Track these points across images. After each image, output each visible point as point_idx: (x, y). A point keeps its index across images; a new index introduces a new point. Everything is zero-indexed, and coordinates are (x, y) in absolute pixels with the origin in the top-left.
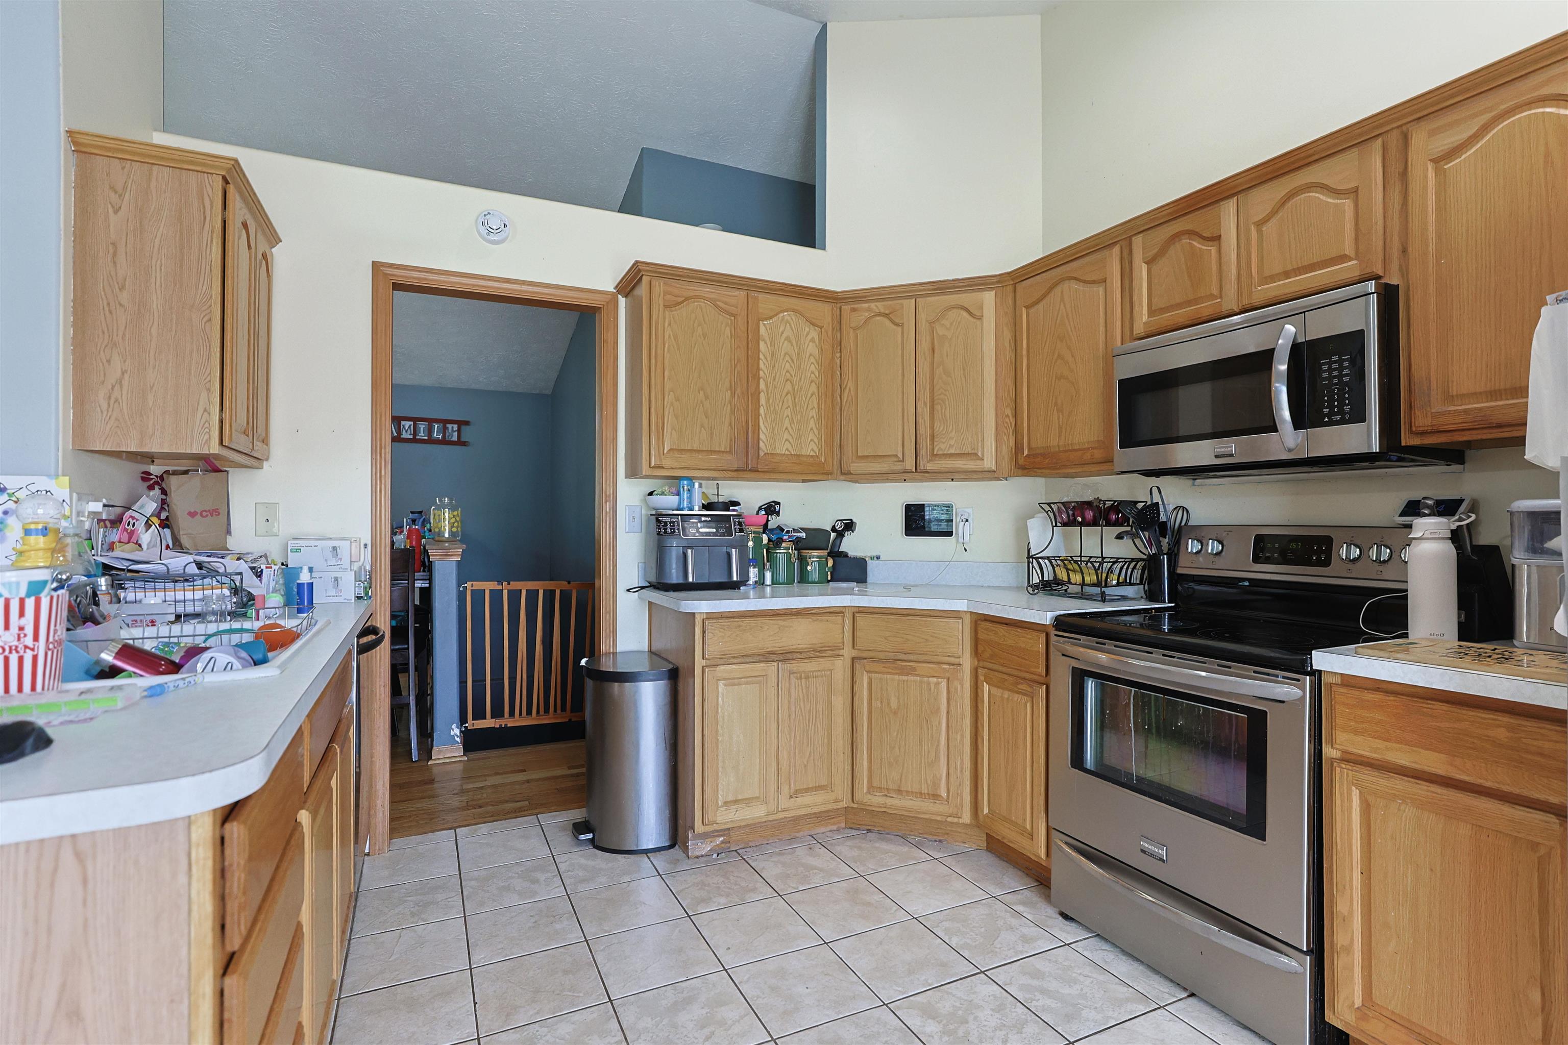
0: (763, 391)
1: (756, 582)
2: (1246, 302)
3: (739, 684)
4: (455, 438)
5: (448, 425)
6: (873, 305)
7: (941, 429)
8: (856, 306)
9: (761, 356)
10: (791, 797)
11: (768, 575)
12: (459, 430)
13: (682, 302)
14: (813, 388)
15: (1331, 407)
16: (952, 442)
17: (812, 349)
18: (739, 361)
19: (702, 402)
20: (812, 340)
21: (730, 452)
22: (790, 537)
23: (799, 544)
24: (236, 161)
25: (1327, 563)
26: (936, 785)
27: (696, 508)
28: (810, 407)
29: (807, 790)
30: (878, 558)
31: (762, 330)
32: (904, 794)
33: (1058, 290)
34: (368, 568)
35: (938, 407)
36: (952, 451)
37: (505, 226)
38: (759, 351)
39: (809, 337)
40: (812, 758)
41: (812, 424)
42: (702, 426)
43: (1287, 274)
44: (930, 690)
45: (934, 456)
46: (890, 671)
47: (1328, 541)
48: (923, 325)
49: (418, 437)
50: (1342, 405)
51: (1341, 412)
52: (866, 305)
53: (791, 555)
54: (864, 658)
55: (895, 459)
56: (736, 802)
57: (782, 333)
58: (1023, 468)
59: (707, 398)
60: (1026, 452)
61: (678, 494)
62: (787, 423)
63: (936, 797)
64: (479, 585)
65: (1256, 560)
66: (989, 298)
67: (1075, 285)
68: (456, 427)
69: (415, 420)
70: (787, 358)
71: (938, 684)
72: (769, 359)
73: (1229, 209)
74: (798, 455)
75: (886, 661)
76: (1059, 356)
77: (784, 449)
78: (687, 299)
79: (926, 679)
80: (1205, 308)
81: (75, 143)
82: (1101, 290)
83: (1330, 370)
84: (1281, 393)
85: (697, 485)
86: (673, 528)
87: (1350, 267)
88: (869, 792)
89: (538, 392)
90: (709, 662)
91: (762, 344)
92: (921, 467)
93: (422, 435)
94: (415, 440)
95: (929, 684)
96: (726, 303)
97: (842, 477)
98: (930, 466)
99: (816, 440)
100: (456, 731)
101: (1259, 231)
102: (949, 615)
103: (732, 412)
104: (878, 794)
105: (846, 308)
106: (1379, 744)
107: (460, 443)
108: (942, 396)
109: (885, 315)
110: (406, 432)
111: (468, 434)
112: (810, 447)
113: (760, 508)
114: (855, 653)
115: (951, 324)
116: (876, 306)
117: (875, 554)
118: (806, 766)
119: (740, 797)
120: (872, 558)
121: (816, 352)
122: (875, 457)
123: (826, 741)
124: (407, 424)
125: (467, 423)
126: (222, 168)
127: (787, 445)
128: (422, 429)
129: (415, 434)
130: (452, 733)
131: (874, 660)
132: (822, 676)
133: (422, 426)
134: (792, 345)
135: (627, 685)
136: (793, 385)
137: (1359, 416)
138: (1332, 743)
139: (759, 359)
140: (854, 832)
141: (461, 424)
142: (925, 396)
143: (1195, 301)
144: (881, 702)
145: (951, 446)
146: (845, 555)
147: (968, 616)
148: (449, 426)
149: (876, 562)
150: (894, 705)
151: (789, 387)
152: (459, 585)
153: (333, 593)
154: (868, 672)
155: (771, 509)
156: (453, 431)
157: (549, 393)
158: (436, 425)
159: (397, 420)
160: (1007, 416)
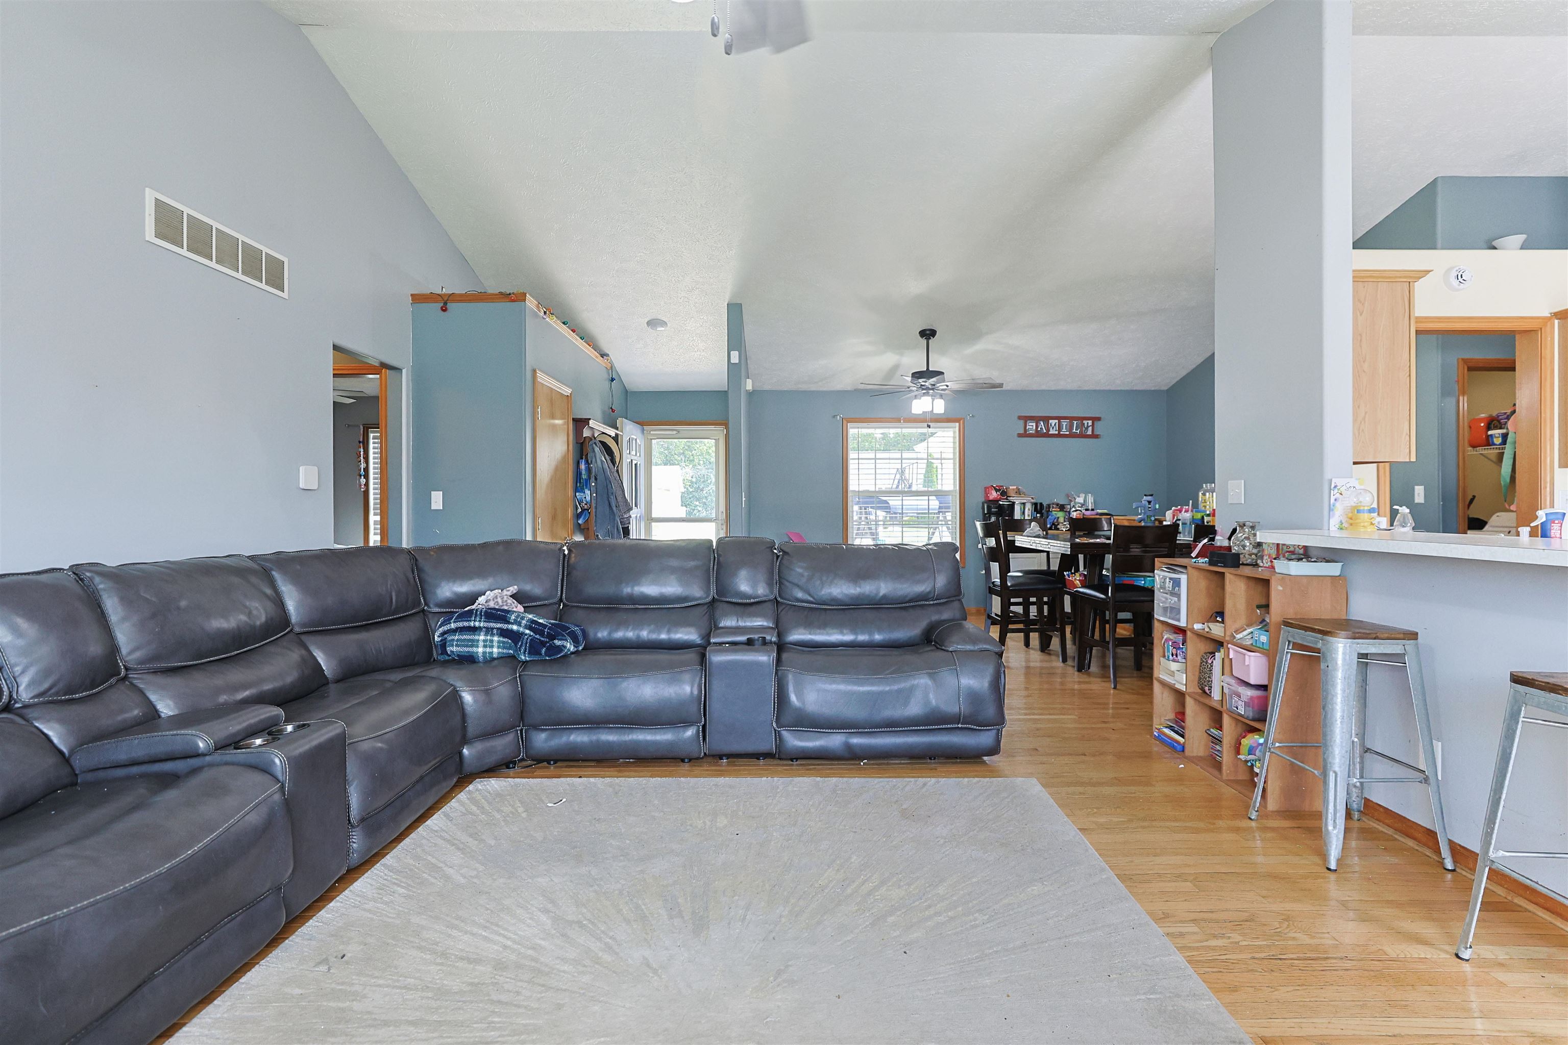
4: (1089, 432)
5: (1084, 422)
12: (1093, 425)
49: (1061, 433)
68: (1090, 422)
69: (1059, 418)
89: (1156, 388)
93: (1064, 431)
94: (1059, 436)
107: (1094, 436)
110: (1053, 428)
111: (1100, 428)
124: (1053, 422)
125: (1099, 419)
128: (1064, 426)
129: (1060, 429)
133: (1065, 423)
141: (1095, 419)
148: (1085, 422)
156: (1088, 427)
157: (1166, 388)
158: (1075, 422)
159: (1046, 419)
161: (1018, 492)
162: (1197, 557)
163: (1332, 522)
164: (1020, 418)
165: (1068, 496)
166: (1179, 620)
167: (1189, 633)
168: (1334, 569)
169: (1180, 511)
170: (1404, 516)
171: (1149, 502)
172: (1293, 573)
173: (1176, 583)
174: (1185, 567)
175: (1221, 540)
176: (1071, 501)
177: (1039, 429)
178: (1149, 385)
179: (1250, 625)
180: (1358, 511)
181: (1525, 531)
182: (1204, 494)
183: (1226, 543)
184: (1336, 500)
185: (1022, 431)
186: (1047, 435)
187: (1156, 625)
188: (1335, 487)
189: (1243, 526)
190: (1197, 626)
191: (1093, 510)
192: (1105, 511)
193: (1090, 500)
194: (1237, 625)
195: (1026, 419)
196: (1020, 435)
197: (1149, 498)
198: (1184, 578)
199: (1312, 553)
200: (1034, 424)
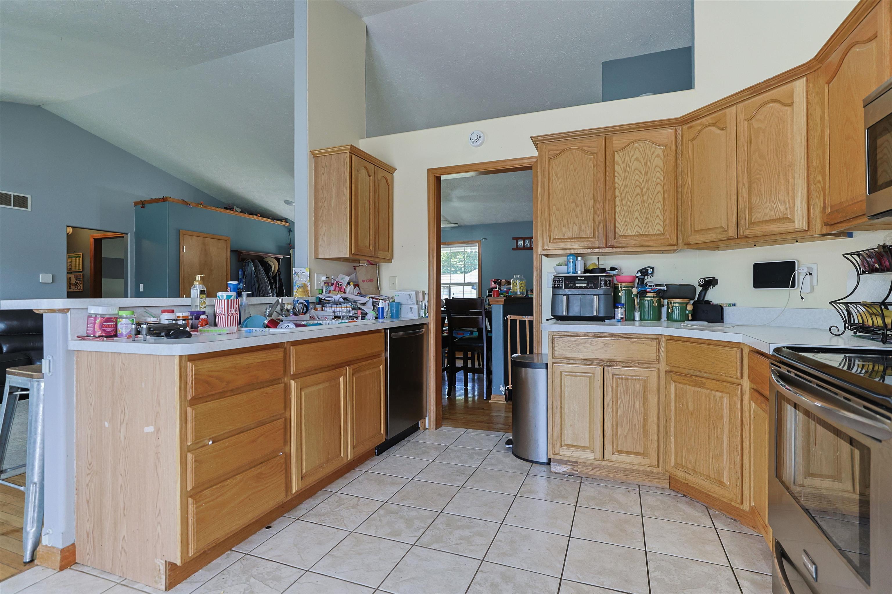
0: (618, 196)
1: (622, 318)
3: (575, 376)
6: (703, 120)
7: (757, 202)
9: (616, 174)
10: (614, 454)
11: (637, 315)
13: (561, 153)
14: (659, 188)
16: (767, 211)
17: (659, 162)
18: (599, 180)
19: (574, 209)
20: (658, 156)
21: (594, 237)
22: (652, 289)
23: (661, 295)
24: (351, 145)
26: (720, 473)
27: (579, 272)
28: (656, 200)
29: (627, 452)
30: (734, 305)
31: (617, 158)
32: (699, 474)
34: (427, 304)
35: (754, 185)
36: (765, 218)
37: (480, 137)
38: (614, 171)
39: (655, 154)
40: (630, 432)
41: (658, 212)
42: (574, 223)
44: (716, 401)
45: (752, 224)
46: (688, 382)
48: (743, 124)
52: (699, 121)
53: (653, 302)
54: (672, 372)
55: (722, 230)
56: (573, 446)
57: (633, 156)
59: (577, 206)
60: (828, 211)
61: (567, 265)
62: (637, 214)
63: (721, 483)
64: (513, 317)
66: (801, 84)
70: (637, 172)
71: (721, 397)
72: (622, 175)
74: (646, 235)
75: (686, 375)
77: (635, 231)
78: (563, 151)
79: (713, 392)
81: (313, 154)
82: (874, 44)
85: (580, 258)
86: (559, 284)
88: (675, 467)
90: (557, 360)
91: (617, 167)
92: (741, 233)
95: (715, 396)
96: (589, 147)
97: (686, 247)
98: (748, 233)
99: (662, 223)
100: (502, 389)
102: (732, 346)
103: (595, 212)
104: (681, 469)
105: (686, 127)
108: (758, 176)
109: (713, 125)
112: (657, 228)
113: (638, 272)
114: (668, 368)
115: (765, 116)
116: (706, 120)
117: (732, 302)
118: (625, 437)
119: (575, 444)
120: (729, 305)
121: (661, 164)
122: (707, 229)
123: (642, 423)
126: (348, 149)
127: (637, 229)
130: (500, 389)
131: (679, 374)
132: (639, 380)
134: (640, 163)
135: (530, 370)
136: (641, 189)
139: (614, 176)
140: (673, 493)
144: (683, 405)
145: (766, 214)
146: (708, 302)
147: (747, 347)
149: (732, 307)
150: (691, 408)
151: (638, 190)
152: (504, 317)
153: (410, 313)
154: (674, 382)
155: (644, 272)
159: (529, 239)
160: (819, 182)
164: (514, 239)
177: (525, 245)
185: (515, 246)
186: (530, 248)
195: (517, 239)
196: (514, 249)
200: (522, 242)
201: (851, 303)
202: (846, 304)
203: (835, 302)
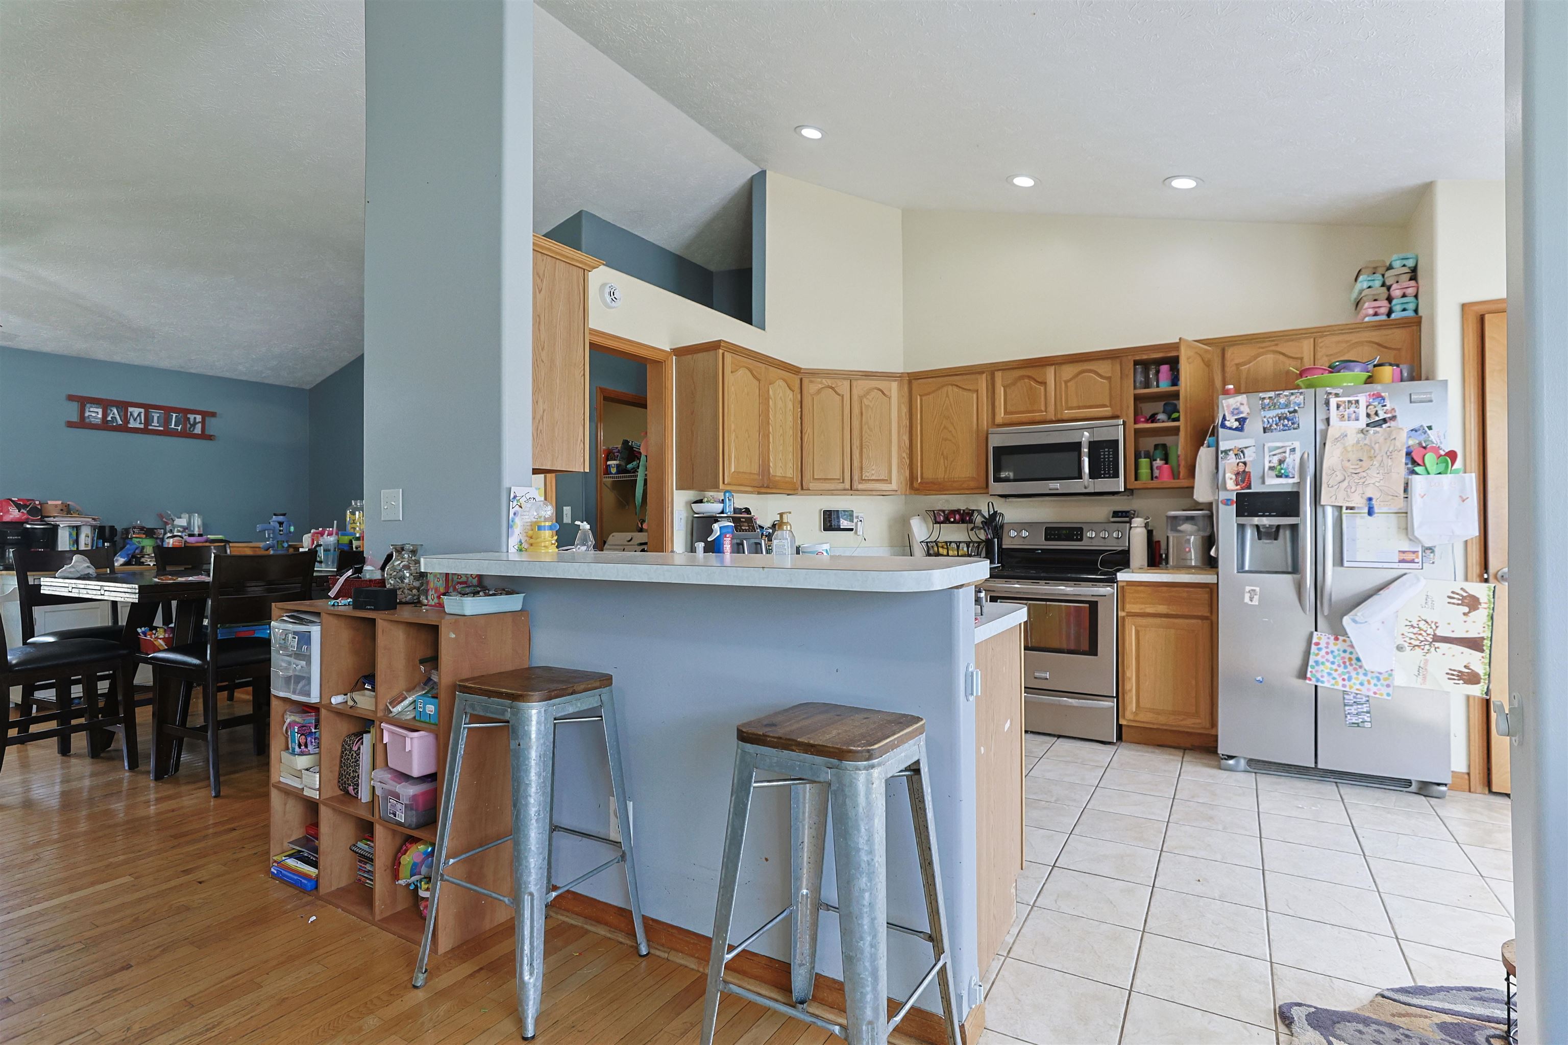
0: (771, 433)
2: (1059, 417)
4: (198, 430)
5: (189, 416)
6: (824, 381)
7: (866, 463)
8: (813, 379)
12: (203, 422)
13: (738, 370)
14: (792, 432)
15: (1104, 470)
16: (873, 472)
17: (790, 406)
19: (747, 440)
20: (792, 401)
21: (759, 474)
25: (1081, 540)
28: (791, 443)
31: (770, 392)
33: (945, 389)
35: (864, 450)
36: (873, 478)
38: (769, 406)
39: (789, 398)
41: (792, 456)
42: (747, 456)
43: (1079, 408)
45: (862, 480)
47: (1081, 529)
48: (855, 398)
49: (150, 427)
50: (1109, 470)
51: (1109, 473)
52: (819, 380)
55: (838, 481)
57: (778, 394)
58: (917, 490)
60: (919, 481)
62: (780, 455)
65: (1046, 539)
66: (894, 385)
67: (956, 389)
68: (199, 418)
69: (147, 407)
70: (780, 411)
72: (773, 412)
73: (1050, 372)
74: (785, 477)
76: (945, 427)
77: (779, 476)
78: (740, 368)
80: (1037, 416)
82: (975, 396)
83: (1104, 455)
84: (1086, 461)
87: (1107, 411)
89: (296, 386)
91: (770, 400)
92: (855, 487)
93: (155, 425)
94: (146, 431)
96: (756, 372)
97: (802, 492)
98: (860, 487)
99: (793, 467)
101: (1066, 386)
103: (759, 447)
105: (807, 380)
106: (1143, 606)
107: (204, 436)
108: (867, 443)
109: (830, 388)
110: (135, 420)
111: (213, 426)
112: (790, 471)
115: (873, 399)
116: (827, 381)
121: (792, 409)
122: (825, 479)
124: (136, 411)
125: (213, 415)
127: (781, 470)
128: (155, 419)
129: (148, 421)
133: (156, 415)
134: (782, 403)
136: (783, 430)
137: (1116, 475)
138: (1123, 610)
139: (769, 411)
141: (205, 414)
142: (856, 443)
143: (1033, 412)
145: (873, 474)
148: (191, 417)
151: (781, 431)
156: (195, 423)
157: (308, 387)
158: (174, 415)
159: (123, 406)
160: (904, 458)
161: (67, 510)
162: (336, 598)
163: (513, 542)
164: (71, 398)
165: (161, 516)
166: (309, 695)
167: (323, 712)
168: (514, 603)
169: (322, 534)
170: (585, 532)
171: (281, 524)
172: (468, 612)
173: (305, 638)
174: (318, 614)
175: (371, 571)
176: (166, 523)
177: (109, 418)
178: (284, 379)
179: (410, 690)
180: (540, 528)
181: (700, 546)
182: (353, 513)
183: (378, 575)
184: (515, 514)
185: (75, 418)
186: (124, 428)
187: (274, 703)
188: (515, 497)
189: (400, 550)
190: (336, 700)
191: (200, 535)
192: (220, 537)
193: (197, 521)
194: (395, 693)
195: (83, 402)
196: (70, 424)
197: (281, 518)
198: (315, 631)
199: (486, 583)
200: (100, 411)
201: (929, 542)
202: (927, 542)
203: (922, 542)
